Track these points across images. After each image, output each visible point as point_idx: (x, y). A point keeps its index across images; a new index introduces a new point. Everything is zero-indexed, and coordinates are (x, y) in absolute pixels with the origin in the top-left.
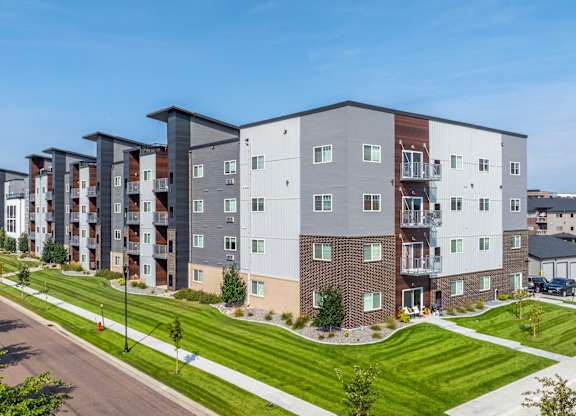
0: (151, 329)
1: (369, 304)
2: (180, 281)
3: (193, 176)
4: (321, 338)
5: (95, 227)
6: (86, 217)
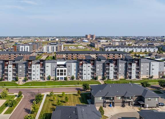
5: (116, 73)
6: (113, 71)
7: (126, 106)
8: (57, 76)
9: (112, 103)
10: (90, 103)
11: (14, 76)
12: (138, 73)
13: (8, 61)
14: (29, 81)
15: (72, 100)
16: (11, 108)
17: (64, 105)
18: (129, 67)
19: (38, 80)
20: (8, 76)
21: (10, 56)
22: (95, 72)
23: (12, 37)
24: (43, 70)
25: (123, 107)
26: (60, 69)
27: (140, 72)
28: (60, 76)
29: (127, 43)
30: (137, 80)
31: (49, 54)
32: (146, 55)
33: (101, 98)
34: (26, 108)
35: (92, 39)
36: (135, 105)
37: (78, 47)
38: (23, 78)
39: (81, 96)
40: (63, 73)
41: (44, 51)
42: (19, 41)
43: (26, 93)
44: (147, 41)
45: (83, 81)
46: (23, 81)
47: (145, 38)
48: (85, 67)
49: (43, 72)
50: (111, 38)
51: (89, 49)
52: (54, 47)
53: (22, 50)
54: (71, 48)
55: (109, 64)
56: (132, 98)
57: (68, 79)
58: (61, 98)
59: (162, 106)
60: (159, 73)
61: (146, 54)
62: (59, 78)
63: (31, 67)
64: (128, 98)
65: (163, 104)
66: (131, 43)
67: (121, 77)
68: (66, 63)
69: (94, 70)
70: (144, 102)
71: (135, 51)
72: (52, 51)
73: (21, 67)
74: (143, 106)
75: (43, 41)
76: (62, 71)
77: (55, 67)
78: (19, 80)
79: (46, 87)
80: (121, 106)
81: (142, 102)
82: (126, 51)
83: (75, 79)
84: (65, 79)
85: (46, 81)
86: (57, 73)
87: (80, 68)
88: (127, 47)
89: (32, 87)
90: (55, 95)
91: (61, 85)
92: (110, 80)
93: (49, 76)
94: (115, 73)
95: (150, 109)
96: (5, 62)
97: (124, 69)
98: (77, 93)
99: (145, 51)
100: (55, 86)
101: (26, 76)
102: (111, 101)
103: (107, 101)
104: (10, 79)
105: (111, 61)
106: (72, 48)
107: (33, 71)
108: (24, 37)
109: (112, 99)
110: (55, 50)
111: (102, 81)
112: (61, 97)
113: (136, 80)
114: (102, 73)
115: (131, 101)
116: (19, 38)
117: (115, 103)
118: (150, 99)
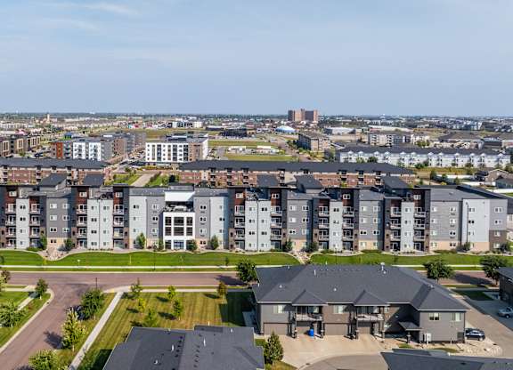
5: (352, 230)
6: (340, 226)
7: (360, 336)
8: (166, 238)
9: (316, 325)
10: (251, 322)
11: (34, 235)
12: (423, 234)
13: (14, 188)
14: (80, 249)
15: (197, 311)
16: (6, 329)
17: (167, 326)
18: (392, 214)
19: (106, 247)
20: (15, 234)
21: (38, 174)
22: (285, 227)
23: (63, 115)
24: (123, 219)
25: (352, 338)
26: (173, 215)
27: (428, 228)
28: (173, 238)
29: (414, 139)
30: (420, 253)
31: (162, 168)
32: (468, 177)
33: (280, 308)
34: (50, 332)
35: (307, 124)
36: (389, 334)
37: (259, 147)
38: (61, 241)
39: (228, 301)
40: (182, 229)
41: (147, 161)
42: (80, 128)
43: (63, 288)
44: (484, 132)
45: (246, 253)
46: (60, 250)
47: (480, 124)
48: (250, 209)
49: (122, 224)
50: (369, 122)
51: (289, 155)
52: (179, 149)
53: (80, 155)
54: (234, 152)
55: (327, 203)
56: (380, 312)
57: (199, 246)
58: (165, 303)
59: (477, 337)
60: (492, 233)
61: (468, 174)
62: (172, 244)
63: (86, 208)
64: (369, 310)
65: (481, 332)
66: (427, 138)
67: (367, 244)
68: (194, 196)
69: (281, 220)
70: (418, 324)
71: (433, 163)
72: (171, 161)
73: (55, 206)
74: (415, 336)
75: (155, 127)
76: (179, 221)
77: (158, 208)
78: (49, 245)
79: (127, 270)
80: (346, 333)
81: (412, 324)
82: (406, 164)
83: (221, 248)
84: (191, 246)
85: (129, 252)
86: (164, 226)
87: (236, 213)
88: (408, 151)
89: (86, 270)
90: (148, 295)
91: (176, 265)
92: (332, 252)
93: (142, 235)
94: (347, 232)
95: (438, 346)
96: (9, 191)
97: (376, 221)
98: (215, 290)
99: (469, 165)
100: (156, 267)
101: (69, 235)
102: (311, 319)
103: (299, 317)
104: (21, 243)
105: (334, 194)
106: (238, 150)
107: (92, 220)
108: (97, 116)
109: (316, 311)
110: (182, 157)
111: (306, 254)
112: (165, 300)
113: (414, 255)
114: (306, 232)
115: (378, 322)
116: (81, 119)
117: (326, 325)
118: (436, 315)
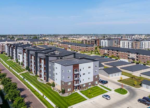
0: (42, 91)
1: (69, 90)
2: (47, 81)
3: (49, 65)
4: (62, 95)
5: (35, 67)
6: (33, 64)
8: (18, 60)
12: (45, 74)
41: (121, 47)
72: (128, 48)
86: (18, 57)
